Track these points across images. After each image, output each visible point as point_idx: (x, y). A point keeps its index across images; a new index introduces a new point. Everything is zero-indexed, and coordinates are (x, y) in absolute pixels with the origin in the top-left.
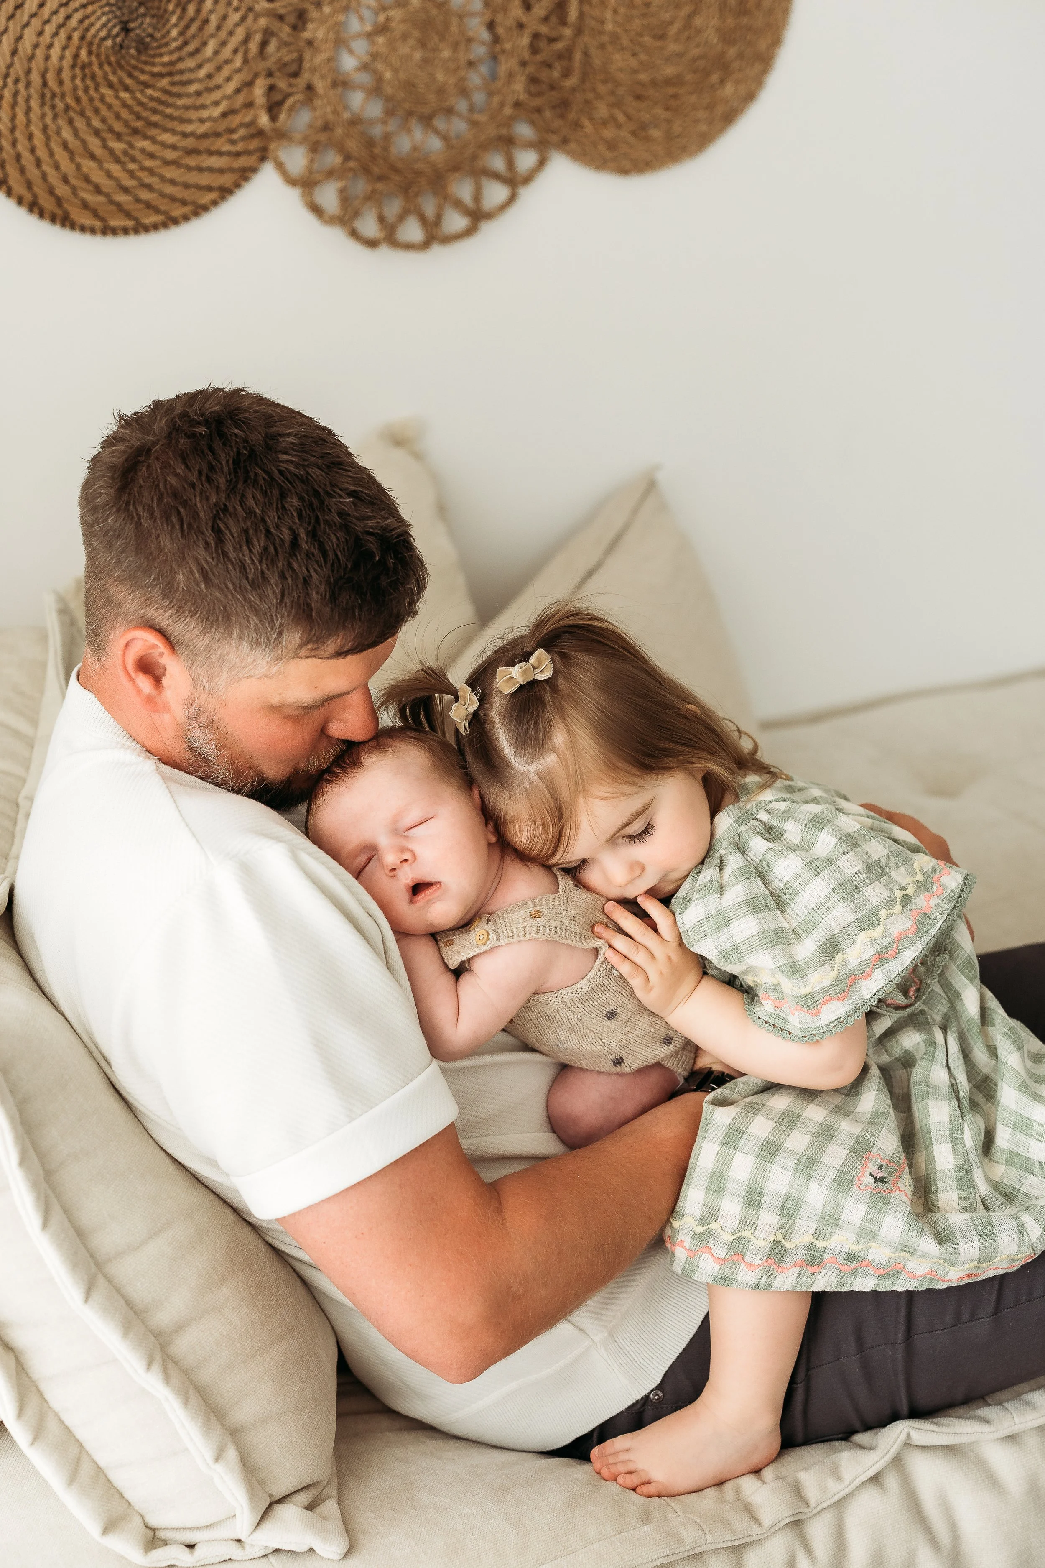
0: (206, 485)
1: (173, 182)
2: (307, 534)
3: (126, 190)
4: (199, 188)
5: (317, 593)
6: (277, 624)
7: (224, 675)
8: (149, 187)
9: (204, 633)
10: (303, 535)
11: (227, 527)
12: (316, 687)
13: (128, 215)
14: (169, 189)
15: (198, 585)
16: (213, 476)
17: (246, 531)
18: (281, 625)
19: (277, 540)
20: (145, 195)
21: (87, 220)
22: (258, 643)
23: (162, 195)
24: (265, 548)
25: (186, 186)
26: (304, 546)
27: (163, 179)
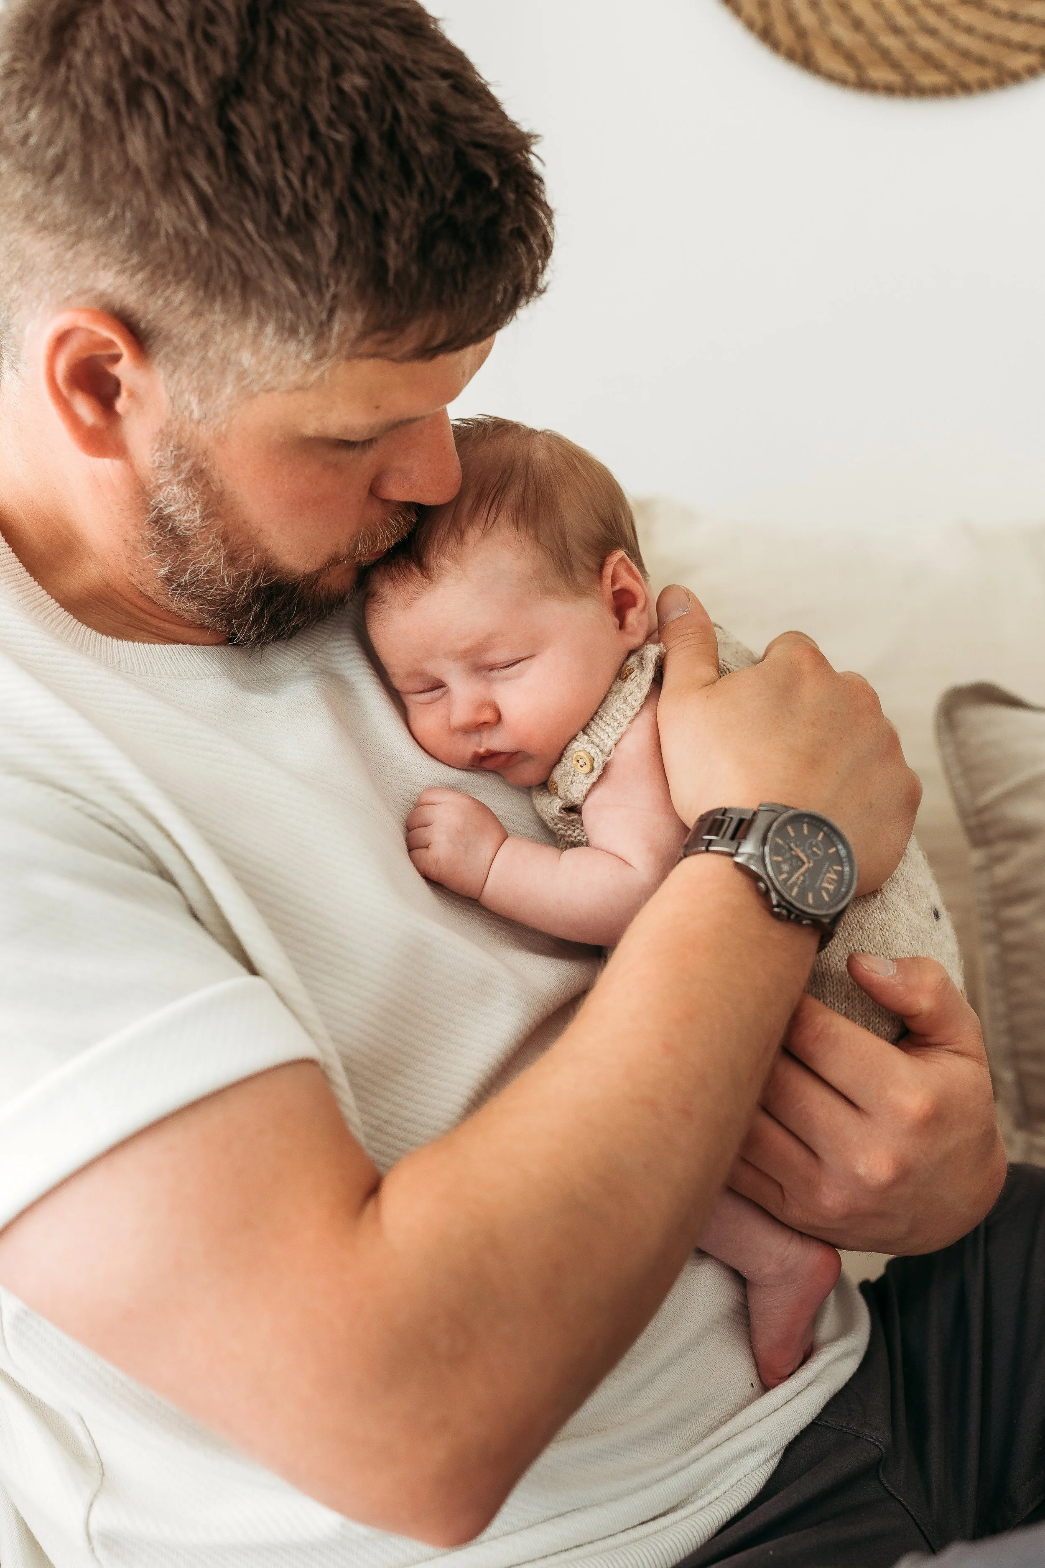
0: (203, 45)
1: (969, 30)
2: (382, 136)
3: (896, 30)
4: (1008, 44)
5: (398, 241)
6: (328, 296)
7: (228, 390)
8: (932, 32)
9: (197, 314)
10: (374, 138)
11: (244, 121)
12: (377, 407)
13: (895, 65)
14: (963, 40)
15: (195, 225)
16: (213, 30)
17: (276, 127)
18: (335, 297)
19: (331, 148)
20: (924, 42)
21: (836, 65)
22: (293, 331)
23: (950, 45)
24: (311, 161)
25: (989, 38)
26: (377, 160)
27: (955, 23)
